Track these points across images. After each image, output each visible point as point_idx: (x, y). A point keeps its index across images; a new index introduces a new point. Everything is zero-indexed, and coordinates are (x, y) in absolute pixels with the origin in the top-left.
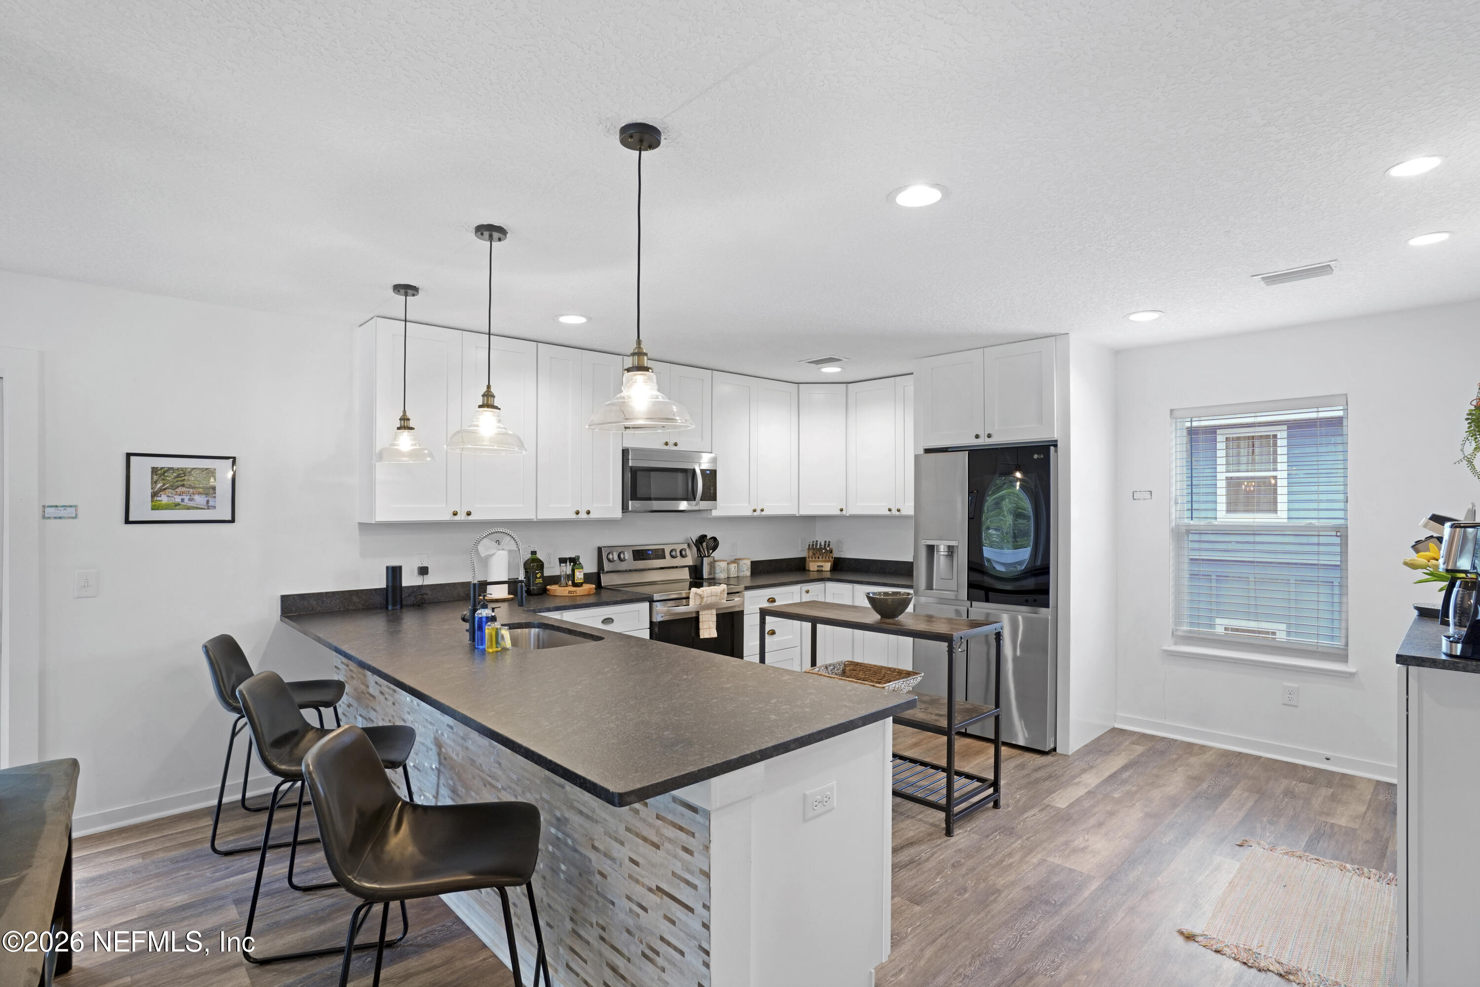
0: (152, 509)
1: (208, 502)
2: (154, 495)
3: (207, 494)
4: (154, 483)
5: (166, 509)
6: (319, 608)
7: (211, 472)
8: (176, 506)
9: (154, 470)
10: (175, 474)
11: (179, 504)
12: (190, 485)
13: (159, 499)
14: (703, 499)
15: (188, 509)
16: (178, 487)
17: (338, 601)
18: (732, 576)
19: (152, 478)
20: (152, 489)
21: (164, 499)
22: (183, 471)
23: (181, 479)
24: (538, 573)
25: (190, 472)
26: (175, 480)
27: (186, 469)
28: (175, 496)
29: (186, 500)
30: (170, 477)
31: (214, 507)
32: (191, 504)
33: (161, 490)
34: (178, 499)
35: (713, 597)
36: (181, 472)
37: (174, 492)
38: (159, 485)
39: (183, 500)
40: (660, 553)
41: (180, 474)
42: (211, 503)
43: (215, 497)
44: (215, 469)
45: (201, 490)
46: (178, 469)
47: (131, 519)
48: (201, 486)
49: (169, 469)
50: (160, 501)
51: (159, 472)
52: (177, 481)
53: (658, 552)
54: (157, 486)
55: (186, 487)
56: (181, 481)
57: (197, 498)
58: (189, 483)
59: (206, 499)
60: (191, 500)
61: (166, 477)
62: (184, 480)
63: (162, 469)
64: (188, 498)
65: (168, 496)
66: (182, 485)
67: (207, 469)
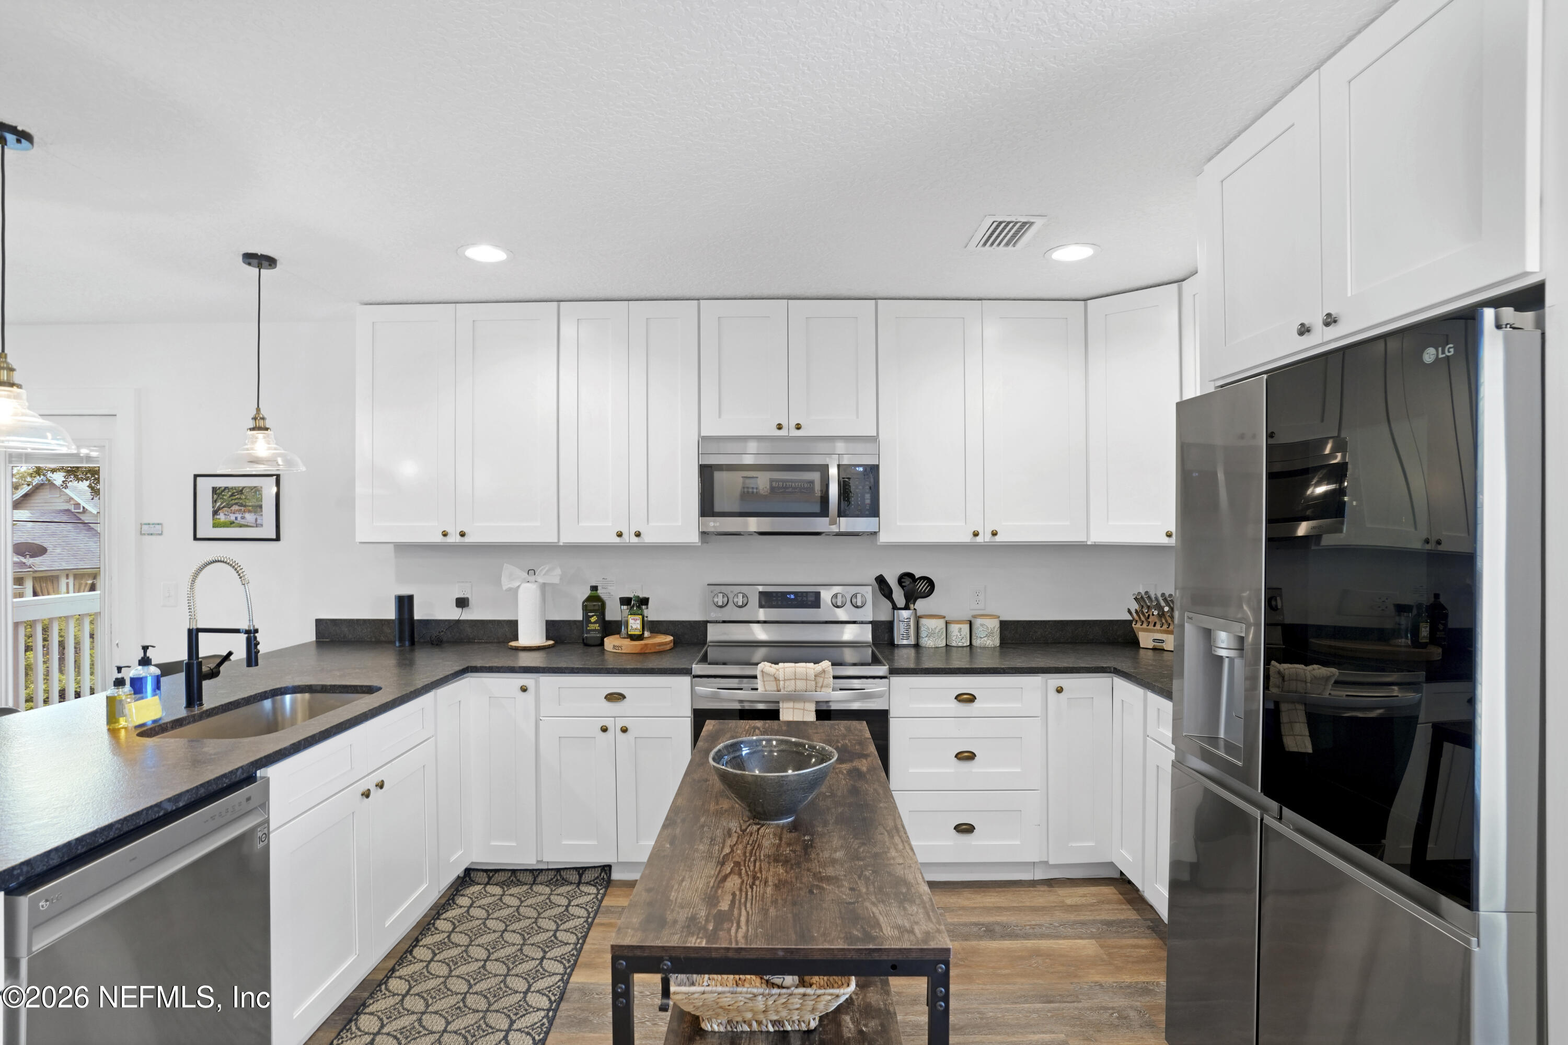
0: (213, 527)
1: (256, 520)
2: (215, 513)
3: (255, 512)
4: (215, 502)
5: (224, 527)
6: (350, 636)
7: (256, 490)
8: (231, 524)
9: (214, 490)
10: (230, 493)
11: (234, 523)
12: (241, 503)
13: (218, 517)
14: (841, 514)
15: (241, 527)
16: (232, 506)
17: (369, 630)
18: (954, 644)
19: (213, 498)
20: (213, 507)
21: (222, 517)
22: (236, 489)
23: (234, 498)
24: (593, 616)
25: (242, 491)
26: (230, 499)
27: (238, 487)
28: (231, 515)
29: (239, 518)
30: (227, 495)
31: (262, 525)
32: (243, 522)
33: (219, 509)
34: (232, 517)
35: (798, 682)
36: (235, 491)
37: (229, 510)
38: (218, 504)
39: (236, 518)
40: (812, 598)
41: (234, 493)
42: (259, 522)
43: (262, 515)
44: (261, 488)
45: (250, 508)
46: (232, 488)
47: (198, 536)
48: (250, 504)
49: (226, 488)
50: (219, 519)
51: (218, 491)
52: (232, 500)
53: (807, 597)
54: (216, 505)
55: (239, 506)
56: (235, 499)
57: (247, 515)
58: (241, 501)
59: (255, 517)
60: (243, 518)
61: (224, 495)
62: (237, 498)
63: (220, 488)
64: (240, 516)
65: (225, 515)
66: (236, 504)
67: (255, 487)
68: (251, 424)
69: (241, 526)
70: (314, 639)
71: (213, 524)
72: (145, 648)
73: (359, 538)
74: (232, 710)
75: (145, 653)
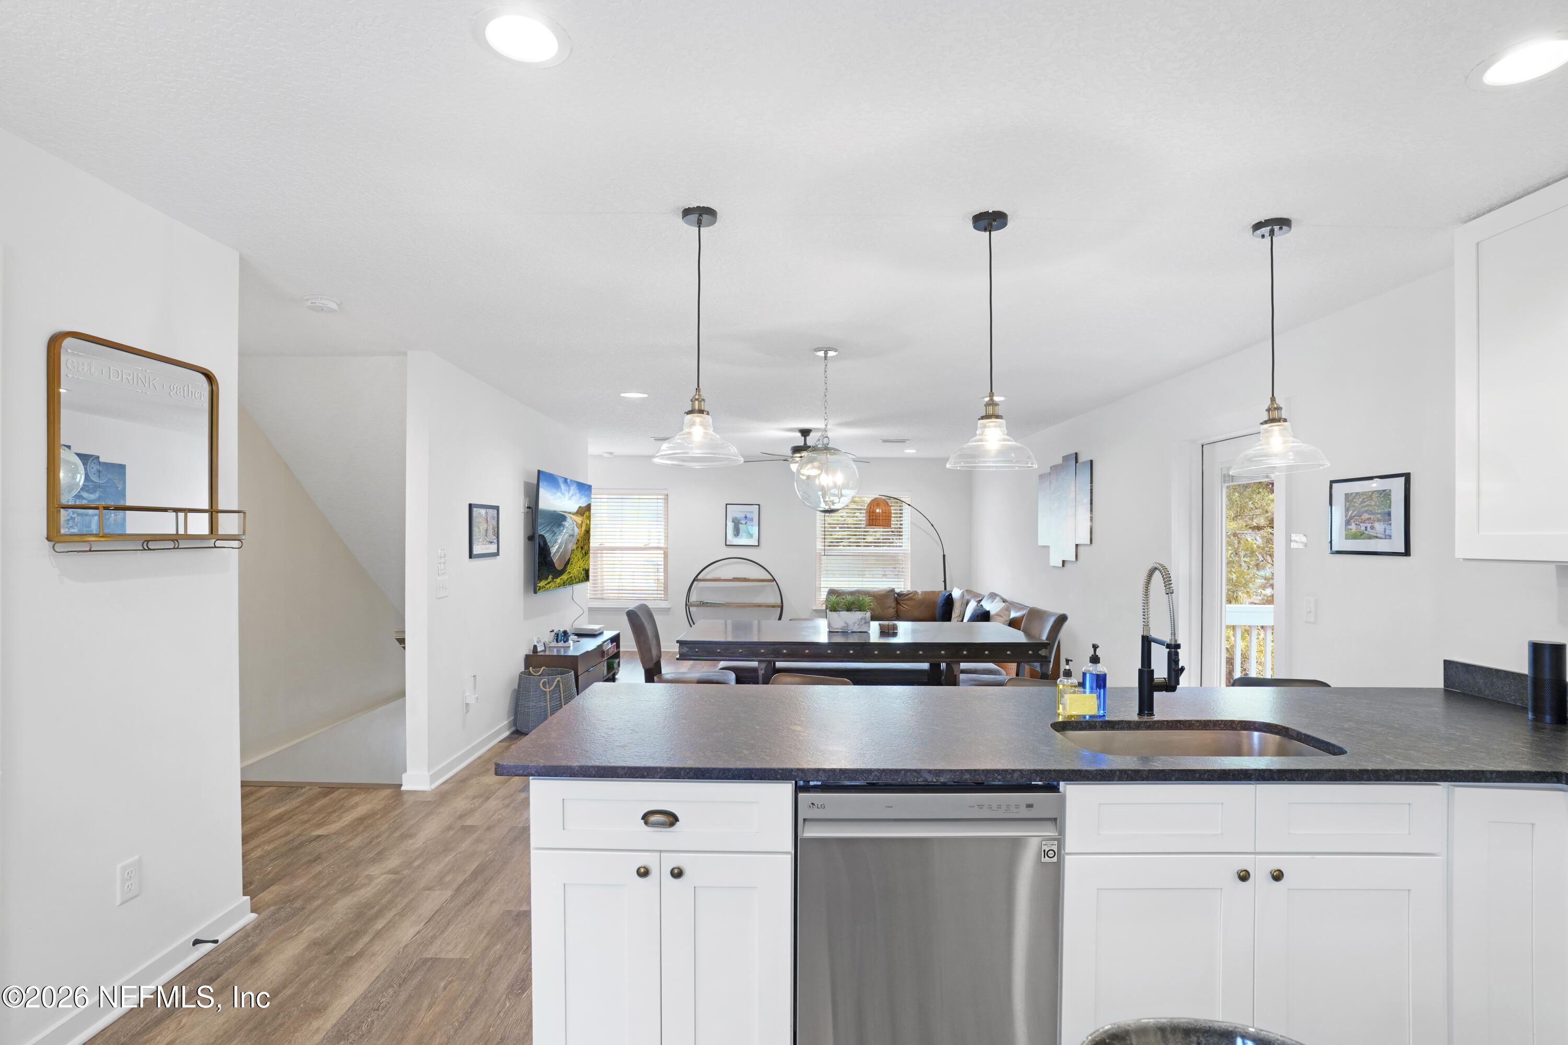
0: (1346, 539)
1: (1385, 530)
2: (1347, 523)
3: (1385, 521)
4: (1347, 510)
5: (1355, 538)
7: (1385, 494)
8: (1362, 535)
9: (1348, 497)
10: (1361, 500)
11: (1364, 533)
12: (1371, 511)
13: (1350, 527)
16: (1363, 514)
19: (1347, 505)
20: (1346, 516)
21: (1353, 527)
22: (1366, 495)
23: (1364, 504)
25: (1371, 496)
27: (1369, 492)
28: (1361, 524)
29: (1369, 529)
30: (1358, 502)
31: (1391, 537)
32: (1372, 533)
33: (1351, 518)
34: (1363, 527)
37: (1360, 520)
38: (1350, 512)
39: (1366, 529)
41: (1364, 499)
42: (1388, 532)
43: (1390, 524)
44: (1390, 491)
45: (1380, 516)
46: (1363, 493)
47: (1334, 549)
48: (1380, 511)
49: (1357, 494)
50: (1351, 529)
51: (1350, 499)
52: (1362, 507)
54: (1348, 513)
55: (1369, 514)
56: (1365, 506)
57: (1376, 525)
58: (1370, 508)
59: (1383, 527)
60: (1372, 528)
61: (1355, 502)
62: (1367, 505)
63: (1352, 494)
64: (1369, 526)
65: (1356, 524)
66: (1366, 512)
67: (1384, 491)
68: (1265, 417)
69: (1370, 537)
70: (1440, 684)
71: (1346, 535)
72: (1095, 647)
73: (1460, 553)
74: (1180, 729)
75: (1095, 651)
